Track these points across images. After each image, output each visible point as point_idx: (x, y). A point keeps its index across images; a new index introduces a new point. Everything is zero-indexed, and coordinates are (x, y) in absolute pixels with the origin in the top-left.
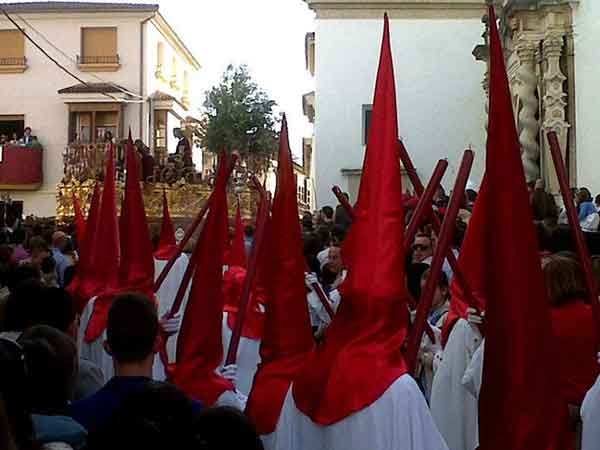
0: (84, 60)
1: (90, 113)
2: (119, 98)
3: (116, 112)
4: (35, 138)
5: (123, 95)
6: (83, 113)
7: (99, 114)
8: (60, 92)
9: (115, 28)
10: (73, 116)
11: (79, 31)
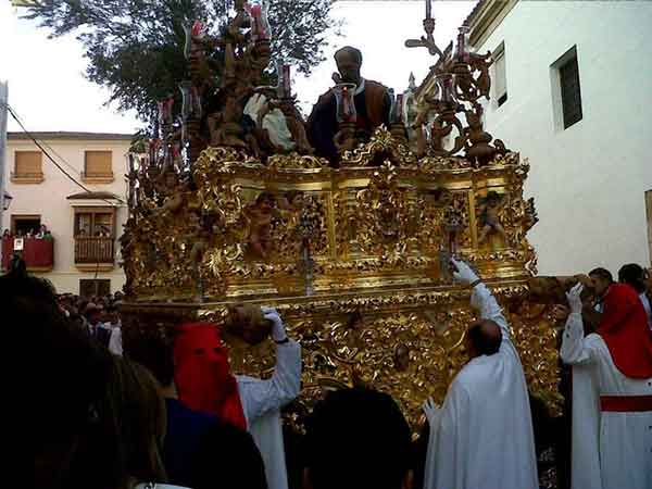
0: (86, 174)
1: (91, 214)
2: (114, 203)
3: (110, 214)
4: (49, 232)
5: (116, 201)
6: (85, 214)
7: (98, 215)
8: (68, 198)
9: (111, 152)
10: (78, 216)
11: (83, 154)
